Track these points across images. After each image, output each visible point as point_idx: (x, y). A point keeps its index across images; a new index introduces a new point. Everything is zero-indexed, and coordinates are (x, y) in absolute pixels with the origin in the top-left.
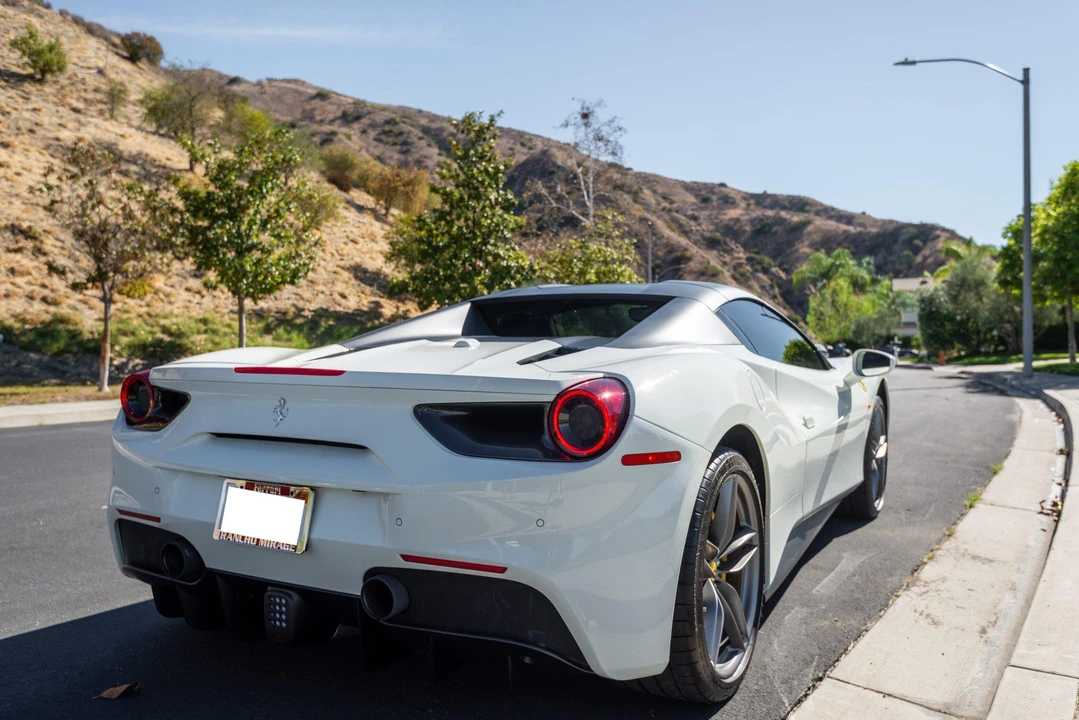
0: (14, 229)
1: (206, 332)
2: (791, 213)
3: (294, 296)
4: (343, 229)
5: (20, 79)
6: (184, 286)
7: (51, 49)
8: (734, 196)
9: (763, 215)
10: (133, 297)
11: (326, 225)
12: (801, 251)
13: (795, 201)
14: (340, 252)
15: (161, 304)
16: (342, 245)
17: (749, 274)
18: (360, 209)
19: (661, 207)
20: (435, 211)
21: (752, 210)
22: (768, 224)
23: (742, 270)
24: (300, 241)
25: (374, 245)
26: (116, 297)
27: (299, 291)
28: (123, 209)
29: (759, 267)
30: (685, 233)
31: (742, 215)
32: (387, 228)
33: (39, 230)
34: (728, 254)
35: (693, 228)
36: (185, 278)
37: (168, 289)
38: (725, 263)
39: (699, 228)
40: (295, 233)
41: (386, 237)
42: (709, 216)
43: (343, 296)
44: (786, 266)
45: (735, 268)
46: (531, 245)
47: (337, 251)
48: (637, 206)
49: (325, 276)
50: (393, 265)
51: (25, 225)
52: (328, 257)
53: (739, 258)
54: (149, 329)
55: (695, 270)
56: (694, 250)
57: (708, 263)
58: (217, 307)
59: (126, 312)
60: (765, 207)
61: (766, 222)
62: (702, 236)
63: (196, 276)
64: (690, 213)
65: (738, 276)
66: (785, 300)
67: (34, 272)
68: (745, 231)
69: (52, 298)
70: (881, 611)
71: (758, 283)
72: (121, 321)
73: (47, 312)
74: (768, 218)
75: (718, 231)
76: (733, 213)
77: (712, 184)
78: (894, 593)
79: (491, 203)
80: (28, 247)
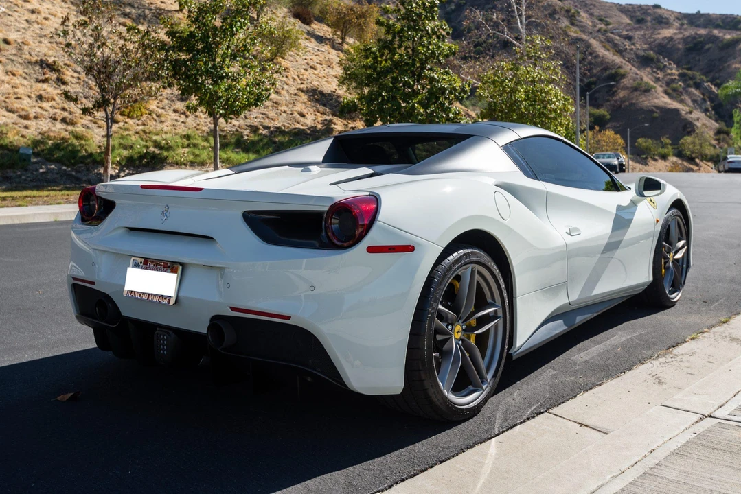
0: (43, 64)
1: (188, 146)
2: (724, 31)
3: (261, 115)
4: (304, 57)
6: (172, 108)
8: (667, 16)
9: (696, 34)
10: (132, 118)
11: (290, 54)
12: (734, 66)
13: (729, 20)
14: (301, 77)
15: (154, 123)
16: (303, 71)
17: (681, 89)
18: (320, 39)
19: (596, 29)
20: (379, 40)
21: (685, 29)
22: (701, 42)
23: (674, 85)
24: (264, 69)
25: (330, 70)
26: (119, 117)
27: (265, 111)
28: (121, 48)
29: (691, 82)
30: (620, 52)
31: (675, 34)
32: (341, 55)
33: (61, 64)
34: (661, 71)
35: (627, 47)
36: (173, 101)
37: (160, 111)
38: (658, 79)
39: (633, 47)
40: (259, 63)
41: (340, 63)
42: (644, 35)
43: (302, 115)
44: (718, 81)
45: (668, 84)
46: (471, 67)
47: (299, 77)
48: (573, 29)
49: (288, 98)
50: (345, 88)
51: (51, 60)
52: (291, 82)
53: (672, 74)
54: (144, 143)
55: (629, 86)
56: (628, 68)
57: (642, 79)
58: (198, 125)
59: (127, 129)
60: (698, 26)
61: (700, 40)
62: (636, 55)
63: (182, 100)
64: (625, 33)
65: (670, 91)
66: (717, 113)
67: (56, 98)
68: (678, 49)
69: (70, 119)
70: (621, 373)
71: (691, 98)
72: (122, 137)
73: (66, 131)
74: (701, 36)
75: (651, 49)
76: (667, 33)
77: (647, 5)
78: (642, 361)
79: (428, 33)
80: (53, 78)
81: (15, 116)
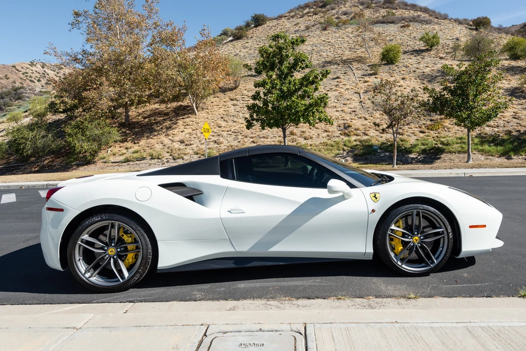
5: (422, 51)
7: (434, 37)
10: (433, 130)
15: (445, 132)
26: (427, 131)
37: (450, 126)
54: (435, 142)
59: (428, 136)
69: (402, 132)
72: (424, 140)
73: (399, 138)
81: (378, 133)
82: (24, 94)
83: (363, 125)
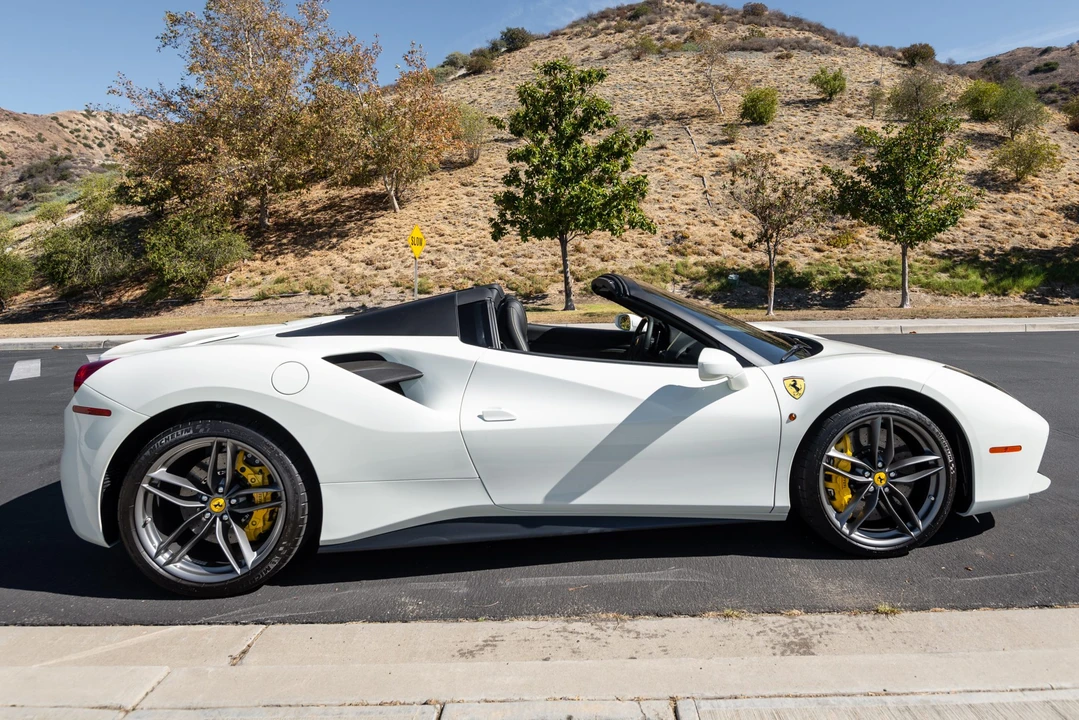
1: (888, 271)
5: (815, 102)
10: (837, 247)
14: (1056, 194)
15: (859, 250)
16: (1061, 187)
26: (826, 247)
37: (868, 239)
43: (1043, 236)
47: (1052, 194)
49: (1029, 218)
52: (1039, 201)
54: (843, 269)
59: (829, 257)
69: (781, 250)
82: (72, 170)
83: (709, 235)
